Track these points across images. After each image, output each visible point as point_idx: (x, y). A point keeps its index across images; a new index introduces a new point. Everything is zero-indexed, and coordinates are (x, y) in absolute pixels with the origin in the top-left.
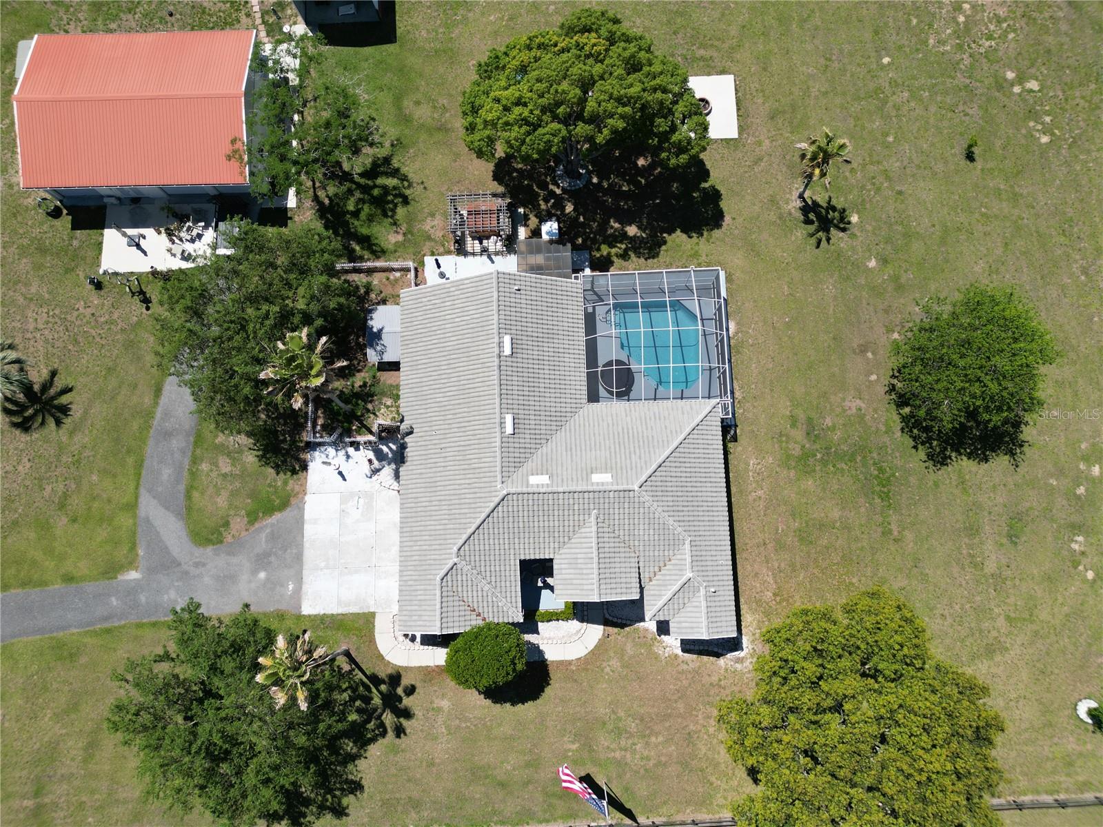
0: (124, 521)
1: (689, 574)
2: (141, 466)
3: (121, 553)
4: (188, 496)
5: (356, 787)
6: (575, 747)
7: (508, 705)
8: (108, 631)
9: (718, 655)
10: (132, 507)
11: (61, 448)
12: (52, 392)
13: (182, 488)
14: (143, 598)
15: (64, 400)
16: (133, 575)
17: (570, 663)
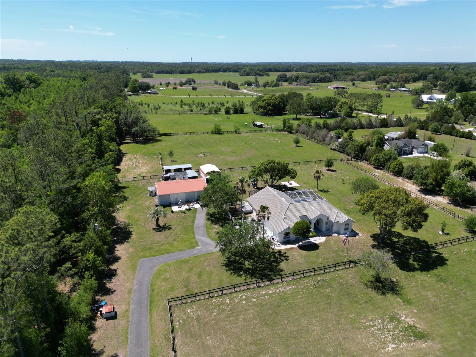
0: (193, 240)
1: (337, 212)
2: (194, 232)
3: (194, 245)
4: (208, 234)
5: (282, 270)
6: (334, 255)
7: (312, 251)
8: (196, 256)
9: (355, 236)
10: (194, 238)
11: (171, 233)
12: (166, 226)
13: (206, 234)
14: (203, 250)
15: (169, 227)
16: (199, 247)
17: (322, 243)
